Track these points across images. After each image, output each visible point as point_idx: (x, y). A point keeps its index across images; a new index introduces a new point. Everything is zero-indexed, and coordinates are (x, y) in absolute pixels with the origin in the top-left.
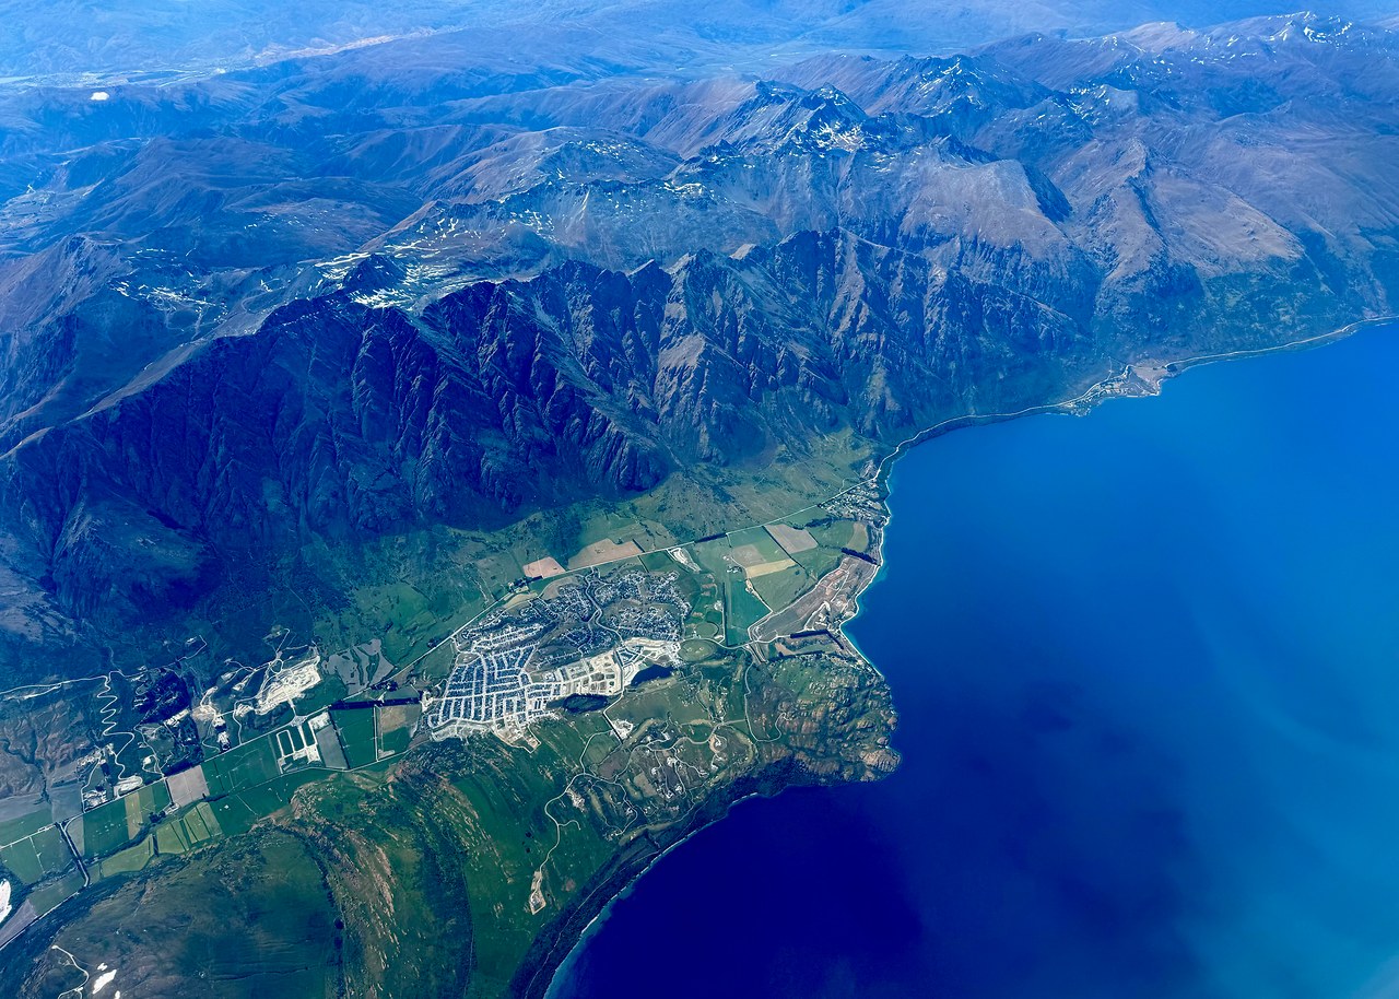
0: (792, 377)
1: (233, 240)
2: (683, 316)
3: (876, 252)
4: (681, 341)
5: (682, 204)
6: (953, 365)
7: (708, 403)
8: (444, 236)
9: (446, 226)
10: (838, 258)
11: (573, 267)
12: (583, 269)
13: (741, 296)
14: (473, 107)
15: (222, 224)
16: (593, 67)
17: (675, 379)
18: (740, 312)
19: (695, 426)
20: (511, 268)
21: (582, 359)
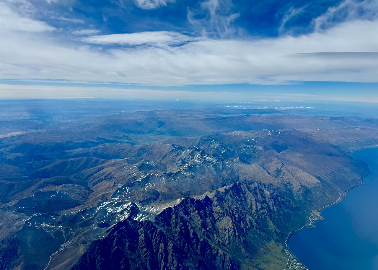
0: (252, 226)
1: (49, 201)
2: (221, 211)
3: (251, 188)
4: (223, 219)
5: (188, 178)
6: (281, 217)
7: (239, 238)
8: (126, 193)
9: (125, 189)
10: (243, 190)
11: (188, 199)
12: (190, 200)
13: (231, 203)
14: (76, 152)
15: (43, 196)
16: (102, 140)
17: (227, 231)
18: (232, 208)
19: (239, 246)
20: (151, 201)
21: (199, 229)
